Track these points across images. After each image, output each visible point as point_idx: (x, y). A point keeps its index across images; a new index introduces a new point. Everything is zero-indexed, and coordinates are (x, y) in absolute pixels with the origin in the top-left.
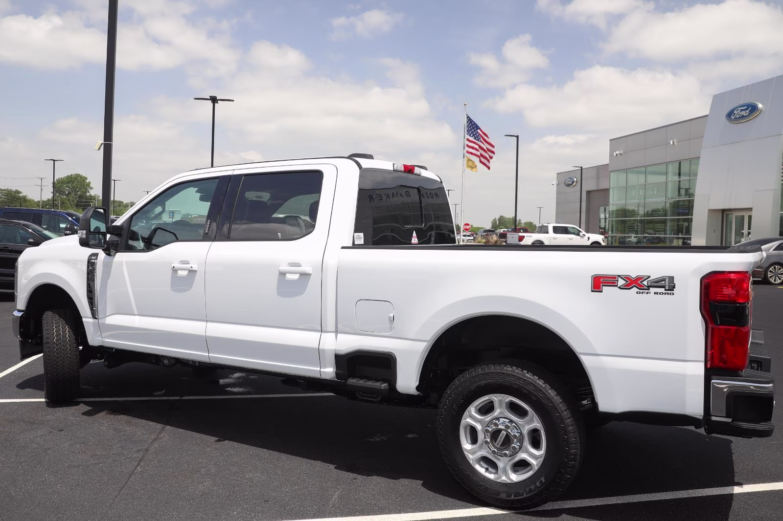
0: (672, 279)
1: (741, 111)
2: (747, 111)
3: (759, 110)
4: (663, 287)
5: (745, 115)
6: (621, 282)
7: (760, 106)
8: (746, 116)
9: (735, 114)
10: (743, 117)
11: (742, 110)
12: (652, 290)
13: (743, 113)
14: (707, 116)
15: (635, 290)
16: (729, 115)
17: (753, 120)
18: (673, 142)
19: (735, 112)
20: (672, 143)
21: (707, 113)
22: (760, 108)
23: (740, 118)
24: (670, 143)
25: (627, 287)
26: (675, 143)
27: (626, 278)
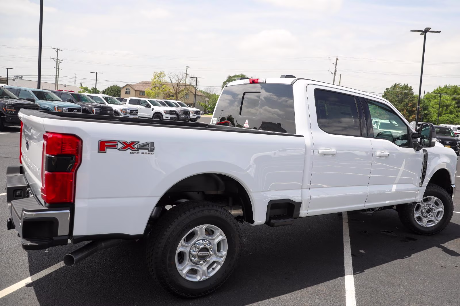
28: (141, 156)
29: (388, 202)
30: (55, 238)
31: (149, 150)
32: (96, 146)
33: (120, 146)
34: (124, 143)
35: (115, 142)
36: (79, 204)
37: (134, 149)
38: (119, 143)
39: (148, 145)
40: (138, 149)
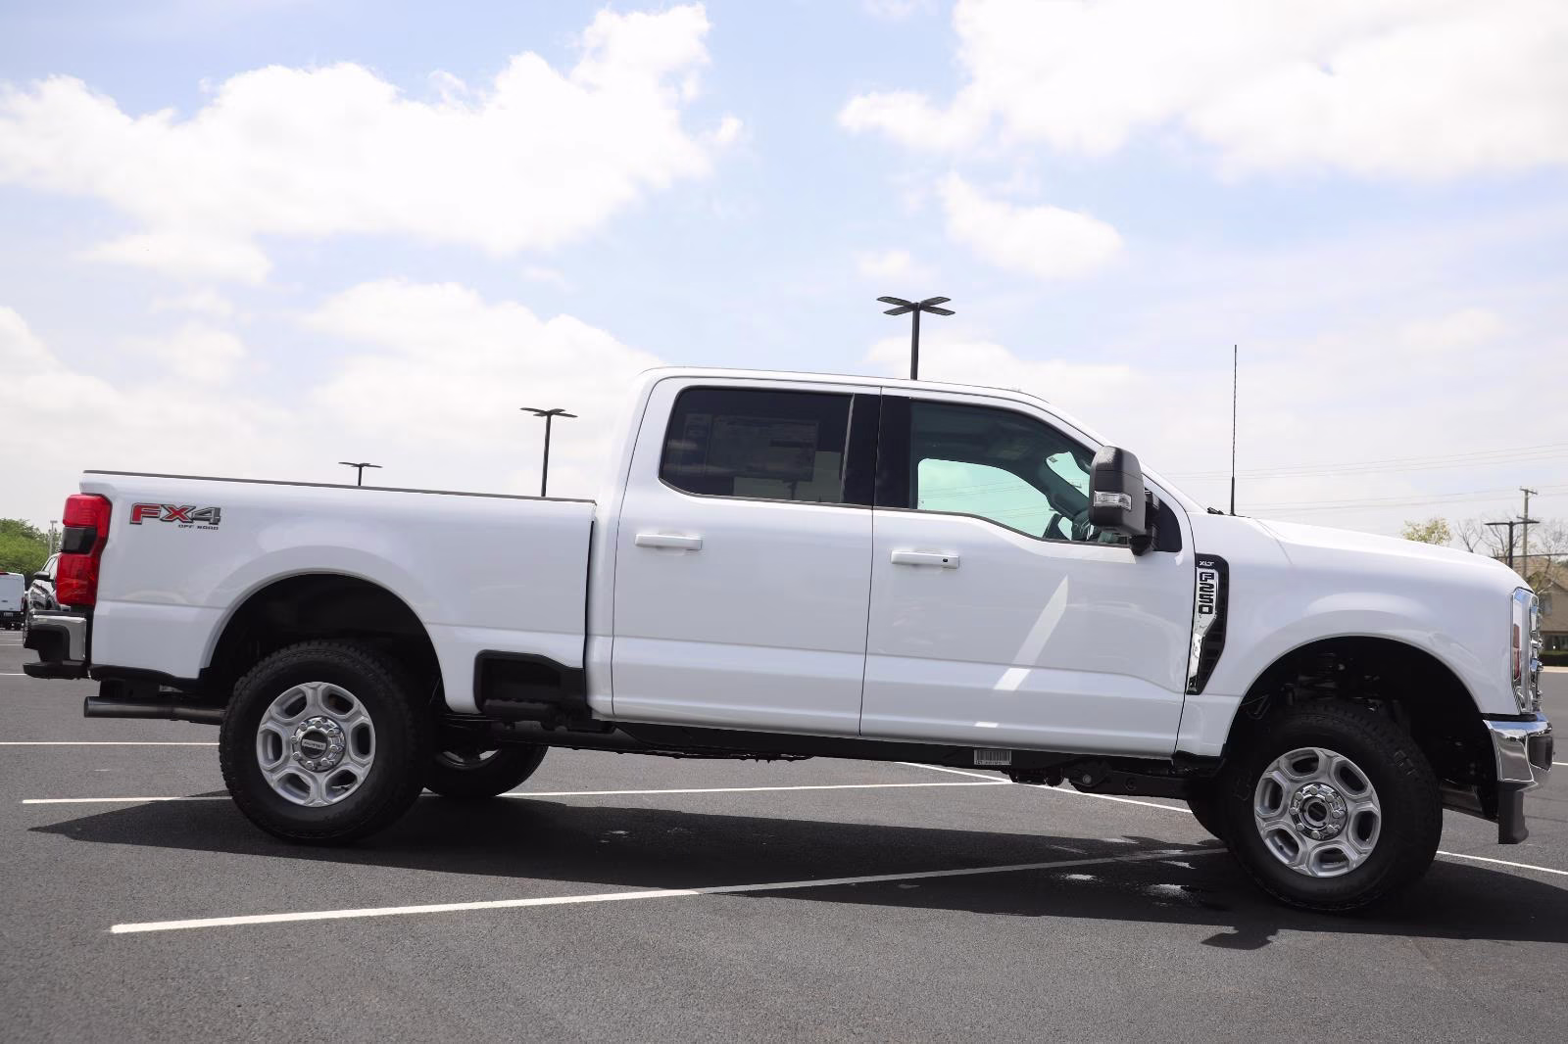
28: (195, 532)
29: (994, 725)
30: (65, 663)
31: (212, 521)
32: (128, 514)
33: (164, 513)
34: (171, 508)
35: (156, 507)
36: (101, 609)
37: (185, 518)
38: (163, 510)
39: (210, 512)
40: (193, 519)
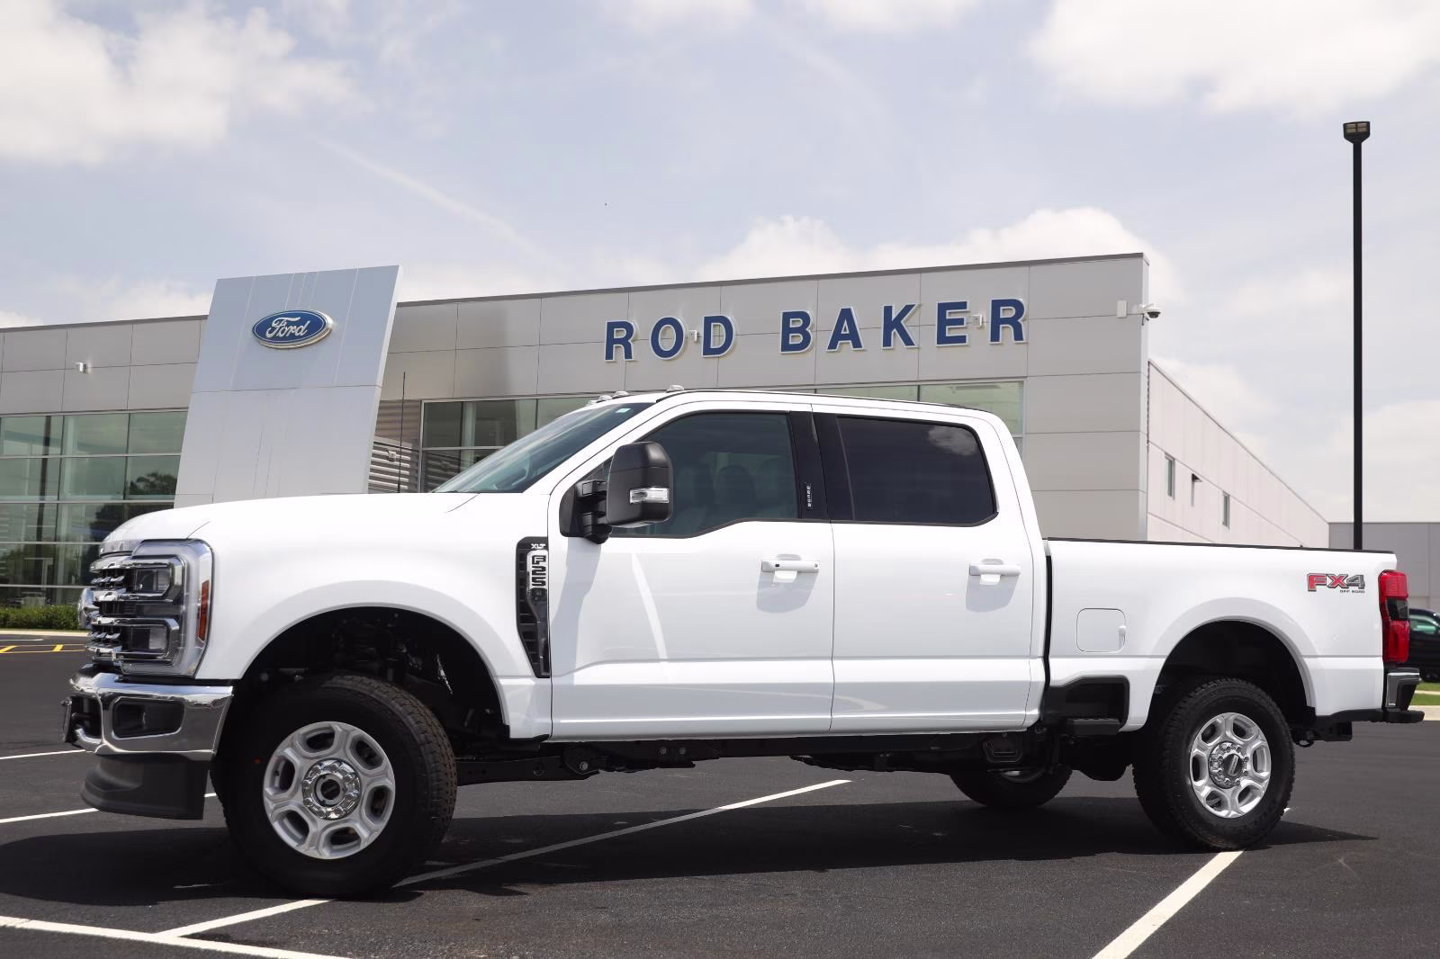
0: (1362, 576)
1: (288, 326)
2: (303, 328)
3: (327, 329)
4: (1357, 585)
5: (297, 334)
6: (1329, 581)
7: (329, 321)
8: (300, 337)
9: (274, 329)
10: (292, 337)
11: (289, 324)
12: (1351, 588)
13: (293, 329)
14: (205, 317)
15: (1339, 588)
16: (261, 329)
17: (314, 347)
18: (85, 367)
19: (274, 325)
20: (81, 369)
21: (206, 312)
22: (330, 326)
23: (284, 339)
24: (78, 366)
25: (1333, 586)
26: (89, 370)
27: (1332, 577)
